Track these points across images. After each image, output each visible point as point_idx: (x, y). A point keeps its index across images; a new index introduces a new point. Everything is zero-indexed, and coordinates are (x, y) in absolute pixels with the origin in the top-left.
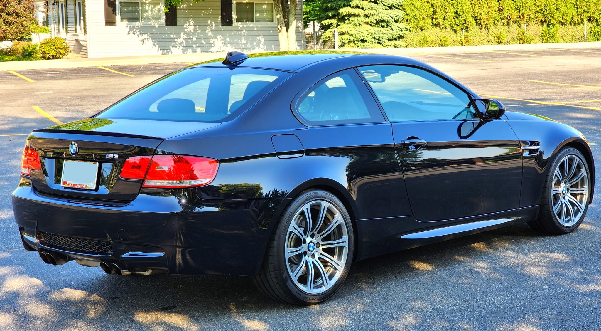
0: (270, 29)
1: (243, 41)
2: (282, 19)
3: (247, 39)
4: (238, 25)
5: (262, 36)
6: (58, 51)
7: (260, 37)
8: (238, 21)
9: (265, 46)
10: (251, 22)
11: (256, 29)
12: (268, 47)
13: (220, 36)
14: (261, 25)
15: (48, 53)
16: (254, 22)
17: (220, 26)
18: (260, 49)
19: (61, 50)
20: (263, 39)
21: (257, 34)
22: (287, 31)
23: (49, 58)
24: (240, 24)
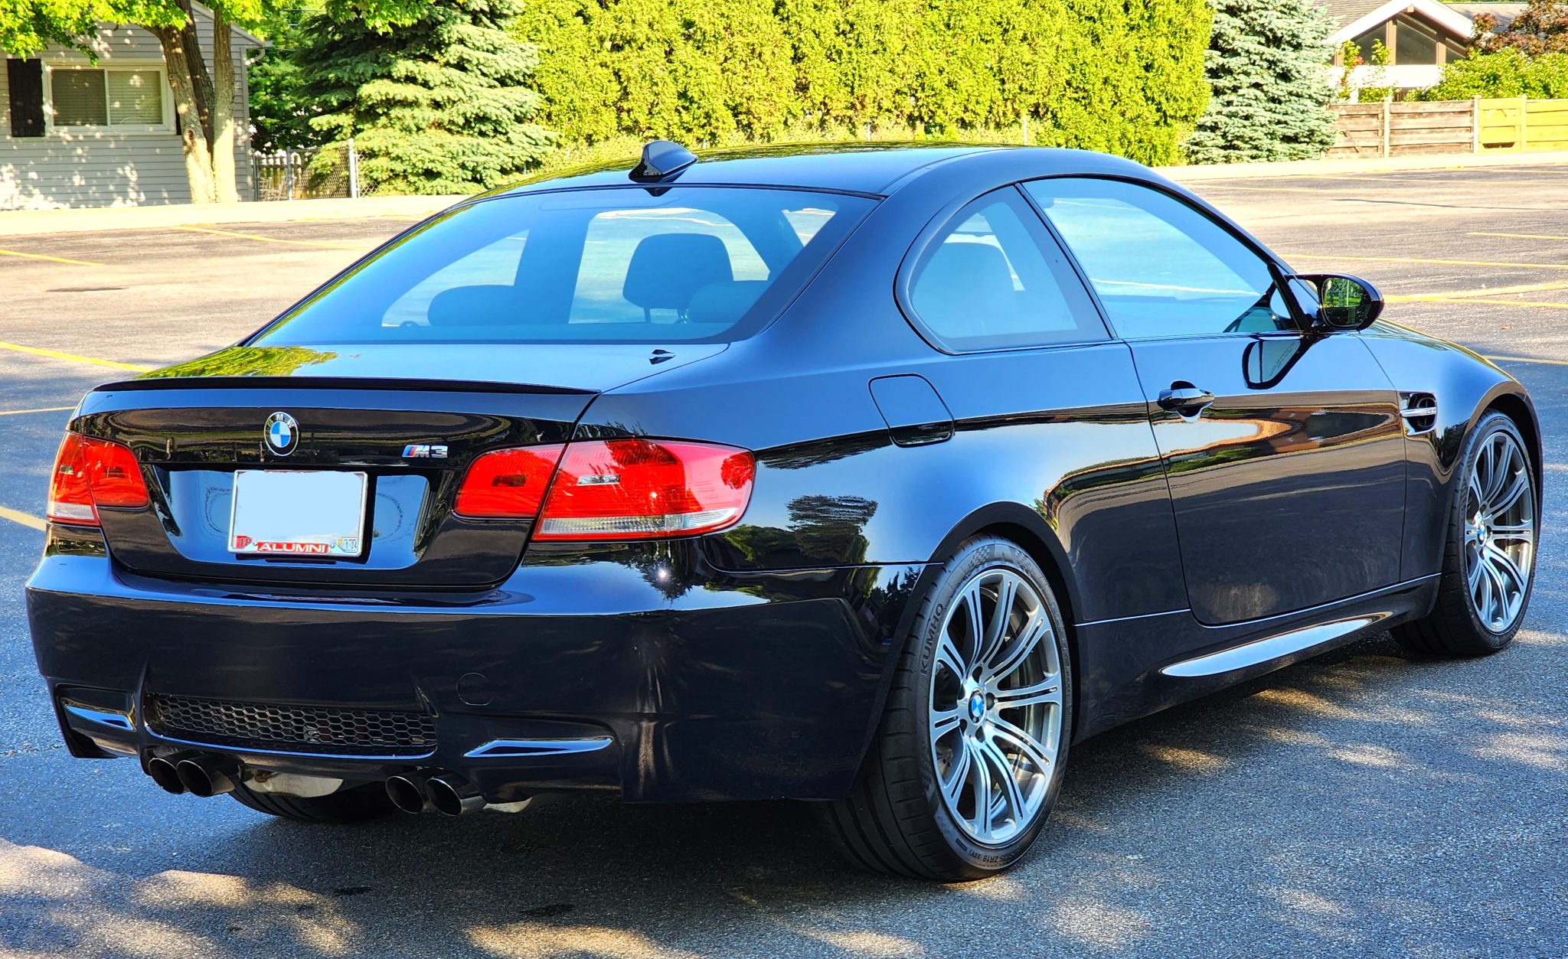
0: (153, 144)
1: (77, 180)
2: (195, 114)
3: (86, 174)
4: (61, 134)
5: (132, 165)
7: (127, 168)
8: (57, 122)
9: (142, 194)
10: (98, 124)
11: (112, 146)
12: (151, 195)
13: (10, 167)
14: (126, 134)
16: (106, 124)
17: (8, 138)
18: (128, 201)
20: (134, 172)
21: (117, 159)
22: (210, 149)
24: (64, 132)
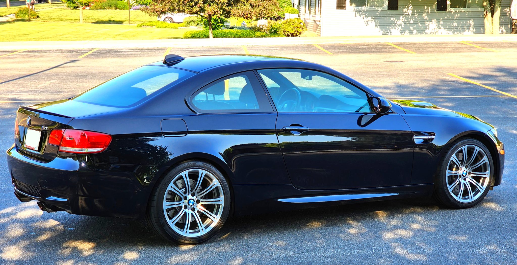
0: (480, 14)
1: (455, 24)
2: (488, 6)
3: (458, 22)
4: (452, 10)
5: (472, 20)
6: (296, 29)
7: (471, 21)
8: (451, 6)
9: (475, 29)
10: (464, 8)
11: (467, 14)
12: (477, 30)
13: (435, 19)
14: (472, 11)
15: (287, 31)
16: (466, 8)
17: (436, 11)
18: (470, 31)
19: (298, 29)
20: (473, 22)
21: (468, 19)
22: (492, 16)
23: (288, 36)
24: (453, 10)
